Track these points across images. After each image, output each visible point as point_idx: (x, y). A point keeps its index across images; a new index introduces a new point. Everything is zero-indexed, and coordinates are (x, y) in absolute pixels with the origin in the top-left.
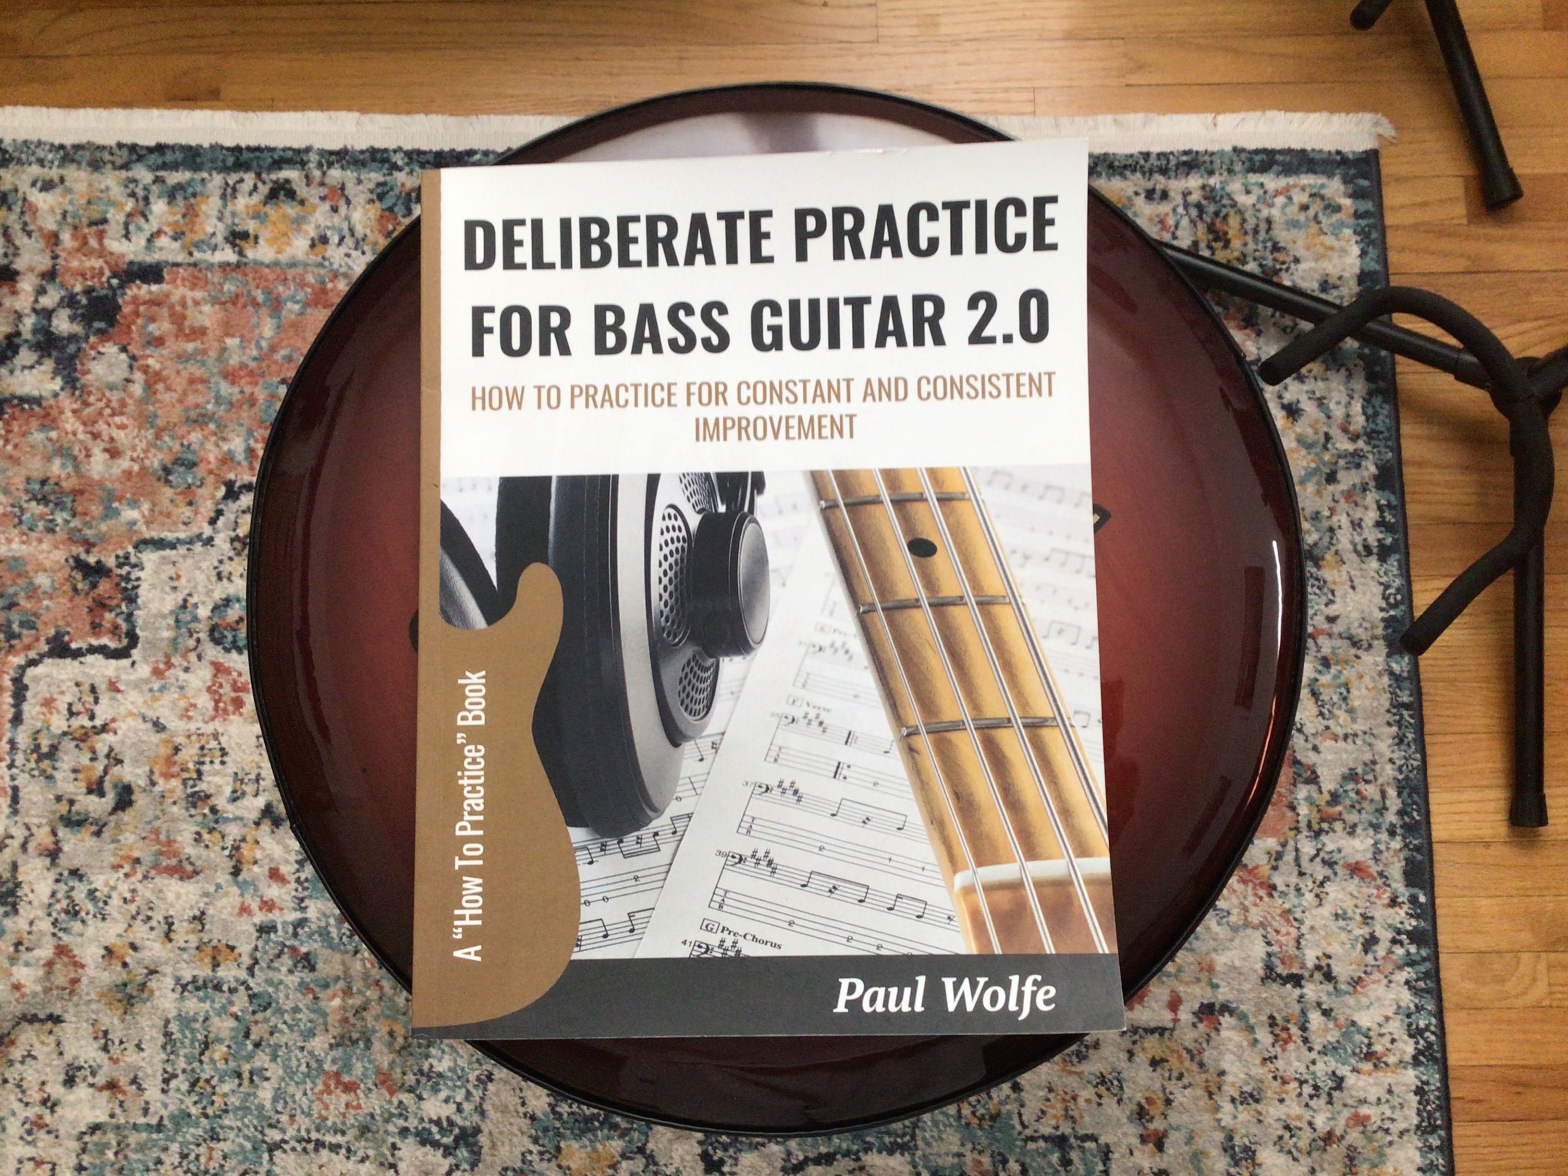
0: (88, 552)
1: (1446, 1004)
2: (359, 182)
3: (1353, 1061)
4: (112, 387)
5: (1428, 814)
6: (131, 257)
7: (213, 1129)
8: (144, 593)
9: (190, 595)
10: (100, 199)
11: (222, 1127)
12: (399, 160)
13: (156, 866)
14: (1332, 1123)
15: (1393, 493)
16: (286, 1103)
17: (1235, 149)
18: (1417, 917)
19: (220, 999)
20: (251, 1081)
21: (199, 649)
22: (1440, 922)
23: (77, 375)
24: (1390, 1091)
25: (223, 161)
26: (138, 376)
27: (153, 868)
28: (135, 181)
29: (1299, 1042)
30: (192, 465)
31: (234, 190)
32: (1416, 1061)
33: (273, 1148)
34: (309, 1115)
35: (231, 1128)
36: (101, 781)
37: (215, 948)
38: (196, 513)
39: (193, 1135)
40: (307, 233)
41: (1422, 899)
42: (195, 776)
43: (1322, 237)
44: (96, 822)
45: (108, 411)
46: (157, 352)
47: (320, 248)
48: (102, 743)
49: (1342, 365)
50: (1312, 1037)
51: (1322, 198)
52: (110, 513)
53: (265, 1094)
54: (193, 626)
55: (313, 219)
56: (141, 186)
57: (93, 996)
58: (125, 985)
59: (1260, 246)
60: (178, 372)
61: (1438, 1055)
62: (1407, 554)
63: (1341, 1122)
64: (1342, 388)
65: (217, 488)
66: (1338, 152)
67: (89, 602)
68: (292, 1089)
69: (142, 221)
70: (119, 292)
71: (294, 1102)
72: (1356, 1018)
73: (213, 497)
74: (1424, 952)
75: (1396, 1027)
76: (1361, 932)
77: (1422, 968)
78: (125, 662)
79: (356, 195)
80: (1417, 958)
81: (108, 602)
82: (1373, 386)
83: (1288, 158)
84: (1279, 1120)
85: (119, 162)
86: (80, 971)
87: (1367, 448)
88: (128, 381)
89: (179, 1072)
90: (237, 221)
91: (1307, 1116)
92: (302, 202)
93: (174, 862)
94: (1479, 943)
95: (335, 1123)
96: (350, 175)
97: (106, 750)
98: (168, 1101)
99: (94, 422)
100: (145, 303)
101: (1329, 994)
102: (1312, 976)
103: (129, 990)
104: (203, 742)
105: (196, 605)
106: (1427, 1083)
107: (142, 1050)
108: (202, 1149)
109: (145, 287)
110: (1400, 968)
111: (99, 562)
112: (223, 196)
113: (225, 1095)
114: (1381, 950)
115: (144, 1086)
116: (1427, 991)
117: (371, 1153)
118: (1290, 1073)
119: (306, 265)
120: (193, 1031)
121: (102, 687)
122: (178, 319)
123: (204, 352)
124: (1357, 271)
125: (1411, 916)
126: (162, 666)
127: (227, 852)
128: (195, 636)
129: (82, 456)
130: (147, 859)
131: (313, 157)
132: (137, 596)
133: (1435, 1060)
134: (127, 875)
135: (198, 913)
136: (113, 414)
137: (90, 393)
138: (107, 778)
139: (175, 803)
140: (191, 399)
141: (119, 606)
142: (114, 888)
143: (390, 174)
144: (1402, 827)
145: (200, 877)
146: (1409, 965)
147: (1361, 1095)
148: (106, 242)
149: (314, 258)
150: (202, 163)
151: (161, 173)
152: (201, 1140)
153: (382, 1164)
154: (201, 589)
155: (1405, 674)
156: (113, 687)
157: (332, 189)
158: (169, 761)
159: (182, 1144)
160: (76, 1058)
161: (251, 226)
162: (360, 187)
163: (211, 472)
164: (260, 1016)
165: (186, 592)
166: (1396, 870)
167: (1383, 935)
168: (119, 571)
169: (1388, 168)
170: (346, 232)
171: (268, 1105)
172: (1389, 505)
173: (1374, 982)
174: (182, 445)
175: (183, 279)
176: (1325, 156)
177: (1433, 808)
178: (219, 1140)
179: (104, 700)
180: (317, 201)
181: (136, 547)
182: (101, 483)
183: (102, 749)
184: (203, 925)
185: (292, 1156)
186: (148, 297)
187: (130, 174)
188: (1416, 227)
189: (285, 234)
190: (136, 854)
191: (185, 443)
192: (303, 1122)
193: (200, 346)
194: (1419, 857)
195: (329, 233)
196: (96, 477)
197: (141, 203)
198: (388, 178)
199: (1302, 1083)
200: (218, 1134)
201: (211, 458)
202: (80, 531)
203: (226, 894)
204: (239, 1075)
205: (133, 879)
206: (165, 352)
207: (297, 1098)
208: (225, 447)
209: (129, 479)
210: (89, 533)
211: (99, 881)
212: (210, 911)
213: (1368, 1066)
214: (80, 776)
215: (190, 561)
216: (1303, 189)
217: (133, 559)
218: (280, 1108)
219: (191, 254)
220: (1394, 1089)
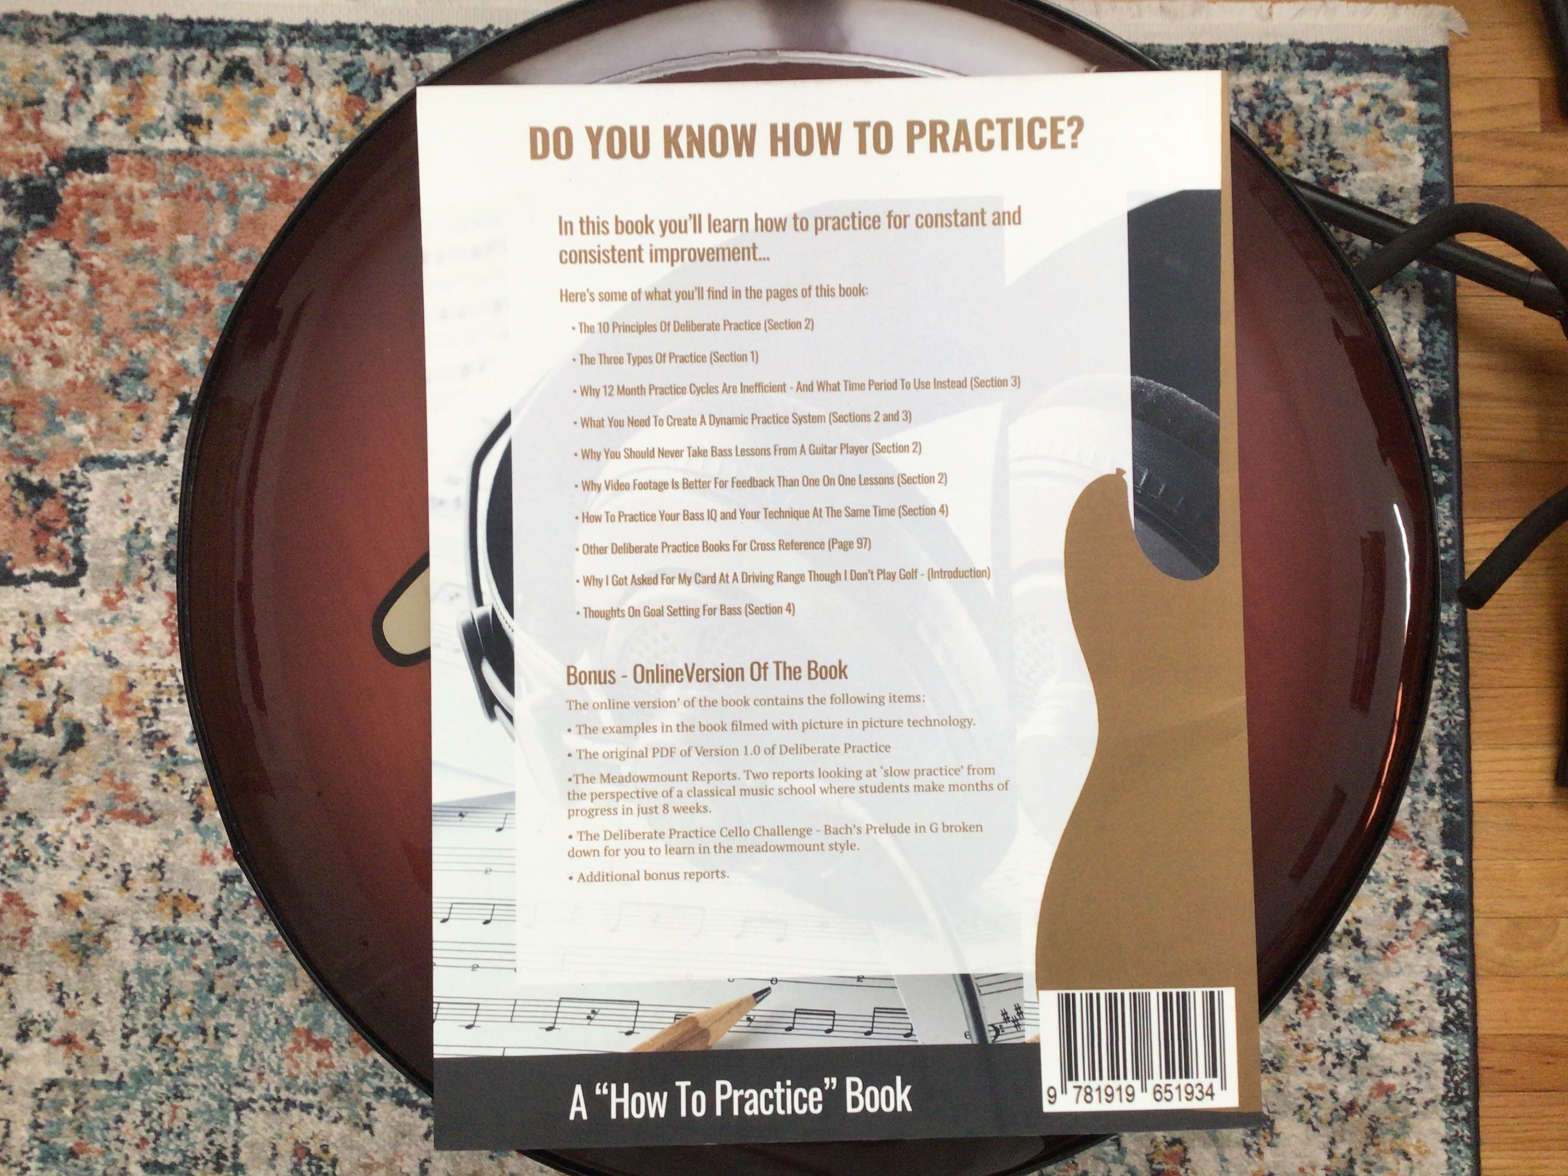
0: (30, 470)
1: (1479, 972)
2: (324, 61)
3: (1380, 1030)
4: (53, 288)
5: (1469, 772)
6: (72, 142)
7: (176, 1087)
8: (92, 516)
9: (142, 519)
10: (36, 76)
11: (186, 1085)
12: (367, 36)
13: (111, 811)
14: (1354, 1092)
15: (1449, 427)
16: (253, 1060)
17: (1292, 43)
18: (1452, 880)
19: (183, 952)
20: (217, 1037)
21: (154, 578)
22: (1476, 883)
23: (15, 274)
24: (1417, 1061)
25: (173, 35)
26: (82, 276)
27: (108, 812)
28: (74, 56)
29: (1324, 1008)
30: (142, 376)
31: (185, 68)
32: (1445, 1030)
33: (240, 1107)
34: (279, 1073)
35: (196, 1086)
36: (49, 719)
37: (175, 898)
38: (147, 429)
39: (156, 1093)
40: (267, 118)
41: (1459, 862)
42: (151, 714)
43: (1384, 144)
44: (45, 763)
45: (49, 315)
46: (102, 249)
47: (280, 134)
48: (51, 678)
49: (1399, 286)
50: (1338, 1004)
51: (1385, 99)
52: (54, 428)
53: (232, 1051)
54: (146, 552)
55: (272, 103)
56: (81, 62)
57: (46, 947)
58: (80, 935)
59: (1315, 153)
60: (126, 274)
61: (1469, 1024)
62: (1460, 494)
63: (1365, 1091)
64: (1398, 311)
65: (170, 402)
66: (1405, 49)
67: (33, 524)
68: (260, 1046)
69: (83, 102)
70: (59, 182)
71: (263, 1060)
72: (1384, 985)
73: (166, 412)
74: (1459, 917)
75: (1426, 995)
76: (1394, 895)
77: (1456, 934)
78: (73, 591)
79: (320, 76)
80: (1452, 923)
81: (52, 525)
82: (1431, 310)
83: (1349, 55)
84: (1300, 1089)
85: (57, 34)
86: (32, 920)
87: (1422, 378)
88: (71, 281)
89: (139, 1026)
90: (188, 103)
91: (1329, 1084)
92: (260, 84)
93: (130, 806)
94: (1515, 908)
95: (305, 1082)
96: (313, 54)
97: (54, 686)
98: (128, 1057)
99: (34, 328)
100: (87, 194)
101: (1357, 959)
102: (1340, 941)
103: (83, 941)
104: (159, 679)
105: (149, 531)
106: (1456, 1052)
107: (99, 1003)
108: (166, 1108)
109: (88, 177)
110: (1433, 933)
111: (42, 481)
112: (173, 76)
113: (189, 1052)
114: (1413, 915)
115: (103, 1041)
116: (1461, 958)
117: (344, 1113)
118: (1313, 1041)
119: (265, 155)
120: (153, 985)
121: (49, 617)
122: (125, 213)
123: (154, 251)
124: (1420, 182)
125: (1447, 879)
126: (113, 596)
127: (187, 797)
128: (149, 563)
129: (21, 365)
130: (101, 802)
131: (273, 33)
132: (85, 519)
133: (1465, 1029)
134: (79, 820)
135: (157, 861)
136: (55, 319)
137: (29, 294)
138: (57, 715)
139: (130, 743)
140: (142, 303)
141: (65, 529)
142: (66, 833)
143: (359, 53)
144: (1442, 786)
145: (158, 823)
146: (1442, 930)
147: (1387, 1064)
148: (44, 125)
149: (274, 147)
150: (149, 37)
151: (103, 48)
152: (164, 1098)
153: (356, 1125)
154: (154, 512)
155: (1452, 624)
156: (61, 617)
157: (294, 69)
158: (123, 698)
159: (143, 1103)
160: (29, 1011)
161: (204, 110)
162: (325, 67)
163: (163, 384)
164: (225, 970)
165: (139, 515)
166: (1433, 831)
167: (1419, 899)
168: (65, 492)
169: (1457, 67)
170: (309, 118)
171: (235, 1062)
172: (1443, 441)
173: (1405, 948)
174: (131, 353)
175: (130, 168)
176: (1391, 53)
177: (1475, 766)
178: (183, 1098)
179: (51, 632)
180: (277, 81)
181: (83, 465)
182: (42, 394)
183: (50, 685)
184: (163, 874)
185: (262, 1115)
186: (91, 188)
187: (69, 48)
188: (1483, 135)
189: (243, 120)
190: (90, 797)
191: (135, 351)
192: (273, 1081)
193: (150, 244)
194: (1458, 818)
195: (290, 119)
196: (37, 387)
197: (82, 81)
198: (356, 58)
199: (1325, 1051)
200: (181, 1092)
201: (164, 368)
202: (21, 446)
203: (187, 842)
204: (204, 1032)
205: (86, 824)
206: (110, 250)
207: (266, 1055)
208: (178, 357)
209: (74, 391)
210: (31, 449)
211: (50, 826)
212: (170, 859)
213: (1395, 1035)
214: (26, 713)
215: (142, 482)
216: (1364, 89)
217: (80, 479)
218: (247, 1065)
219: (137, 140)
220: (1421, 1058)
